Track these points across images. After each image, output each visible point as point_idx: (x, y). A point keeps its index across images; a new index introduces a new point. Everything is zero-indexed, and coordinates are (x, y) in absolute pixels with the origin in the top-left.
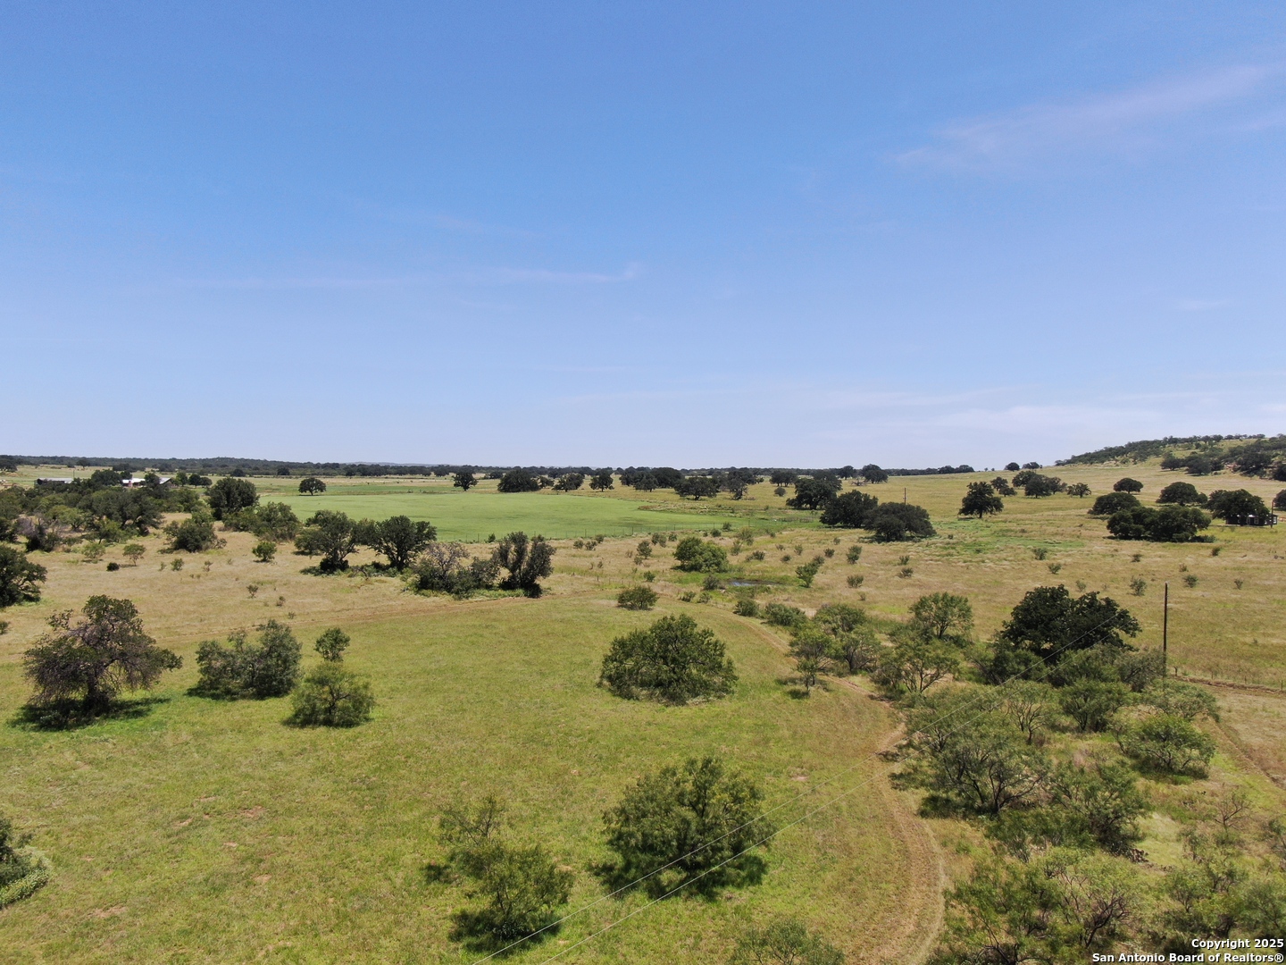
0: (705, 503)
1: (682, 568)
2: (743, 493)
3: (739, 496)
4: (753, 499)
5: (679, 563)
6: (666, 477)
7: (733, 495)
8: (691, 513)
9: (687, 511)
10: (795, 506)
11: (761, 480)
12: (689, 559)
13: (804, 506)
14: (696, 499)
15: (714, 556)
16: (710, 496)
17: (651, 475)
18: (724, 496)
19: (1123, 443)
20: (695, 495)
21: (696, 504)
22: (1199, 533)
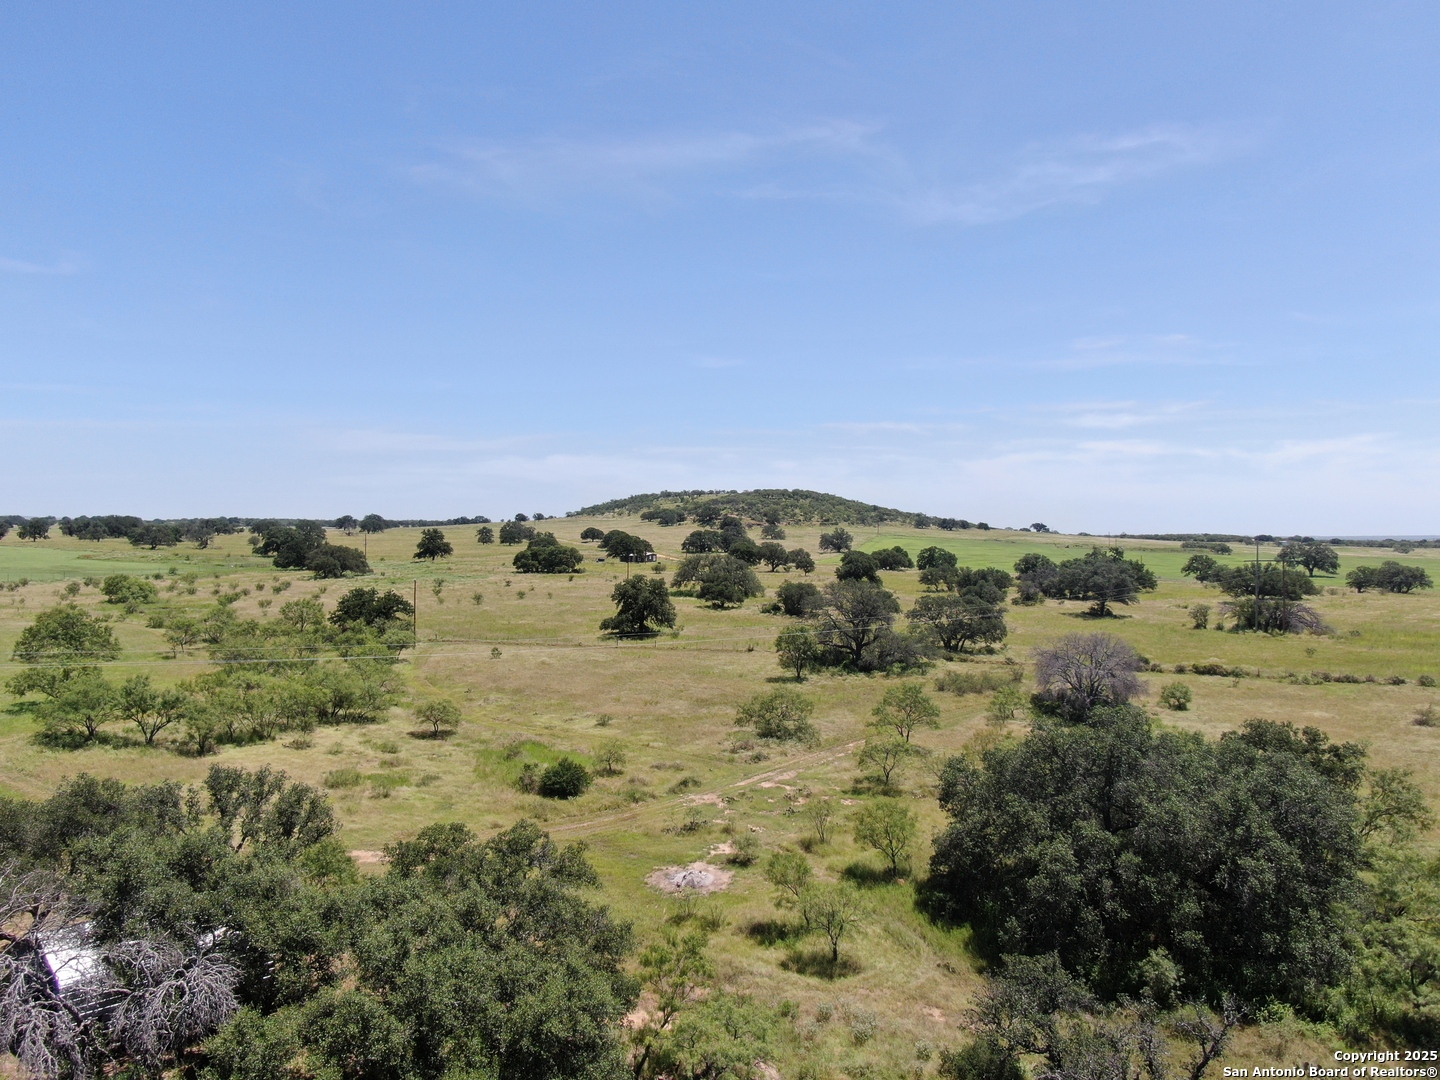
0: (163, 551)
1: (110, 601)
2: (209, 542)
3: (204, 545)
4: (220, 548)
5: (107, 598)
6: (119, 526)
7: (197, 544)
8: (140, 562)
9: (136, 559)
10: (261, 553)
11: (242, 531)
12: (116, 593)
13: (270, 554)
14: (153, 548)
15: (141, 589)
16: (169, 545)
17: (100, 523)
18: (186, 546)
19: (626, 496)
20: (151, 544)
21: (151, 553)
22: (577, 567)
